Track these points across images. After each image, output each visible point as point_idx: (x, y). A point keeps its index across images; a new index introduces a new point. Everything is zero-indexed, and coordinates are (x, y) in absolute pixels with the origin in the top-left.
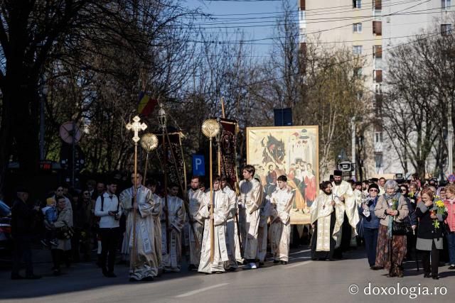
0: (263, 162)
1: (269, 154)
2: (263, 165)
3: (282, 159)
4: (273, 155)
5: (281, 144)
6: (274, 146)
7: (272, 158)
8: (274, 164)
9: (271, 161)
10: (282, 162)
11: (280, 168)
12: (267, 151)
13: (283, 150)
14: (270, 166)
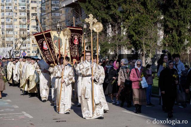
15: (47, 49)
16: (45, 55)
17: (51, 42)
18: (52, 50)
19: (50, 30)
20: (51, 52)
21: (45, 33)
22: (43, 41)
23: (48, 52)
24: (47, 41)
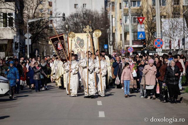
0: (75, 48)
1: (77, 45)
2: (75, 49)
3: (83, 47)
4: (79, 45)
5: (82, 40)
6: (79, 41)
7: (79, 46)
8: (79, 49)
9: (79, 48)
10: (83, 48)
11: (82, 51)
12: (77, 43)
13: (83, 43)
14: (78, 50)
15: (61, 49)
16: (60, 54)
17: (64, 44)
18: (65, 50)
19: (63, 34)
20: (65, 51)
21: (59, 36)
22: (58, 42)
23: (62, 51)
24: (61, 42)
